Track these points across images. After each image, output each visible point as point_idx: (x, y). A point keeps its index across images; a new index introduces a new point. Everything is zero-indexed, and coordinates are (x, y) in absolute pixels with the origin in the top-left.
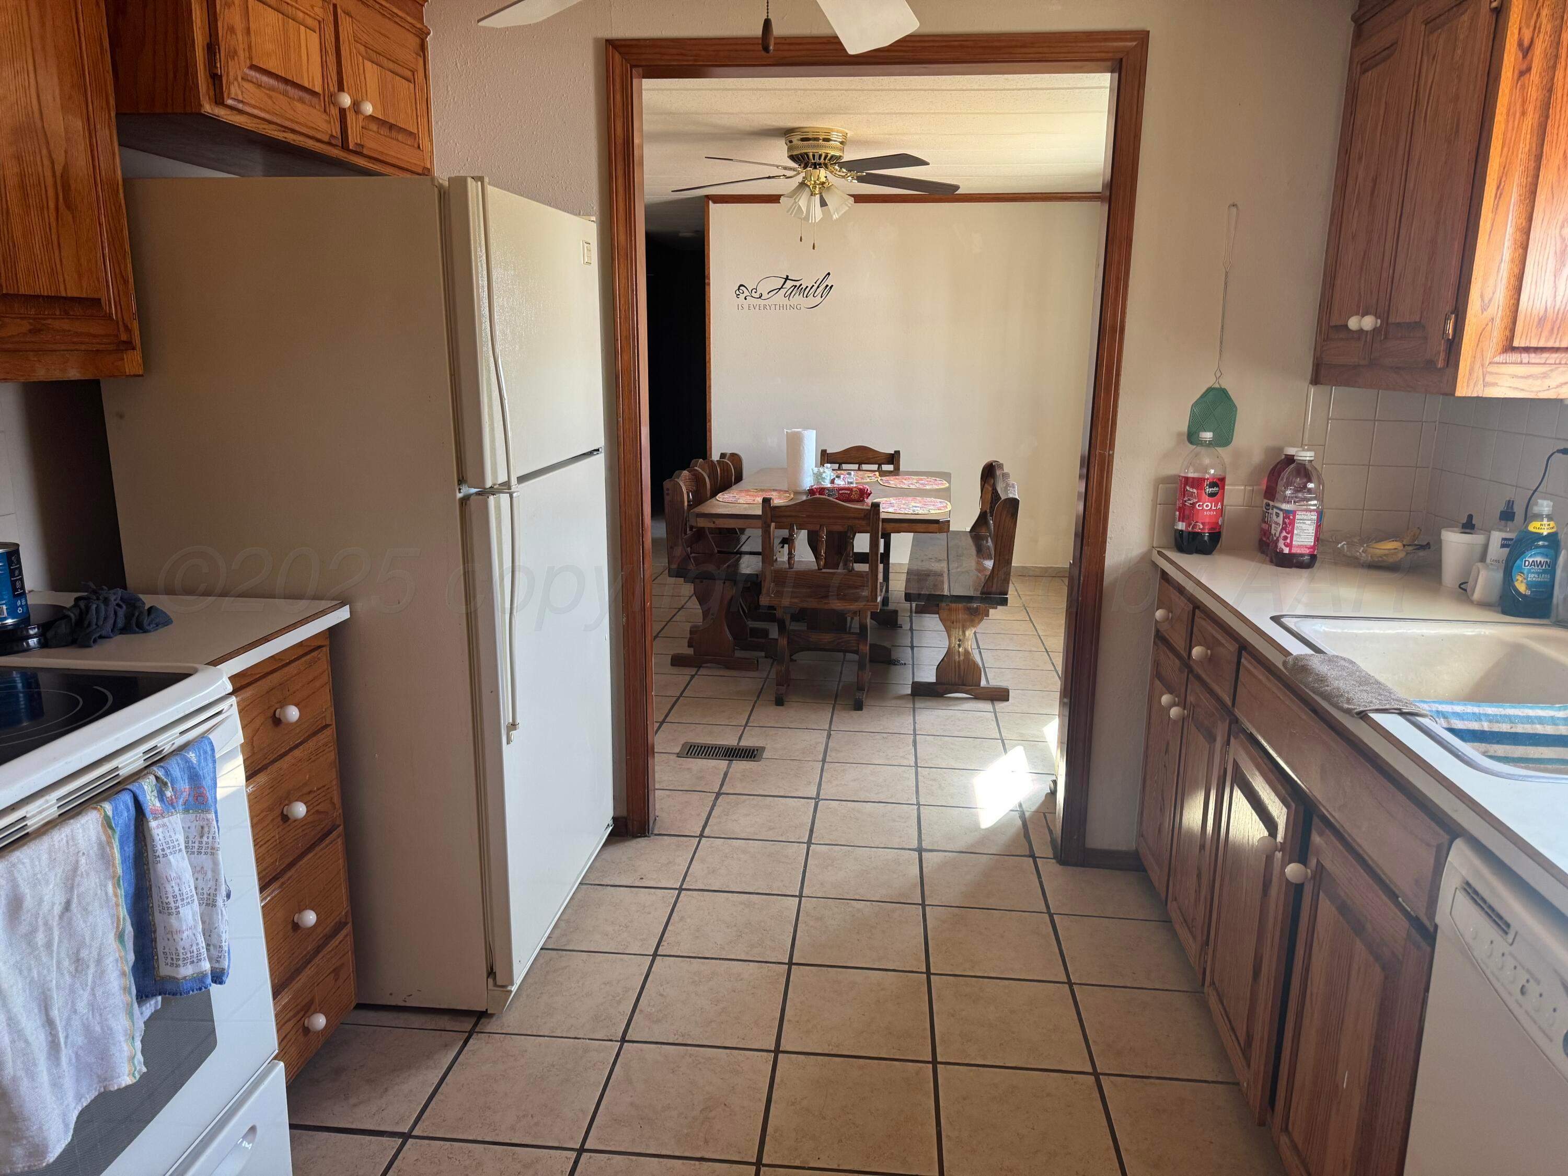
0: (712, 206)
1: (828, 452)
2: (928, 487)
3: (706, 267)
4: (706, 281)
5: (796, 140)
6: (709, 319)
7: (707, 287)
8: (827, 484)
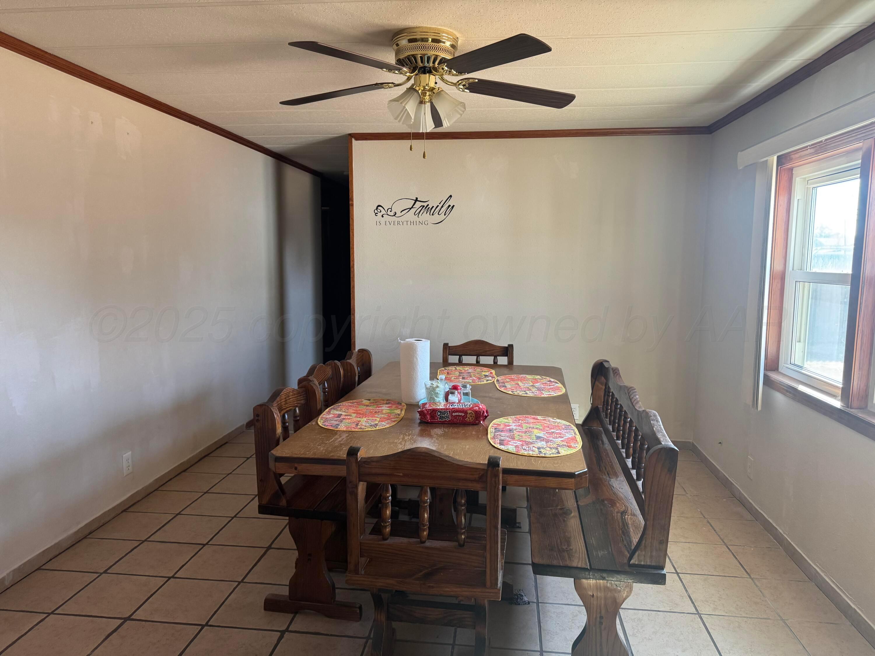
0: (356, 144)
1: (450, 345)
2: (545, 394)
3: (350, 192)
4: (350, 202)
5: (404, 42)
6: (353, 233)
7: (351, 207)
8: (441, 404)
